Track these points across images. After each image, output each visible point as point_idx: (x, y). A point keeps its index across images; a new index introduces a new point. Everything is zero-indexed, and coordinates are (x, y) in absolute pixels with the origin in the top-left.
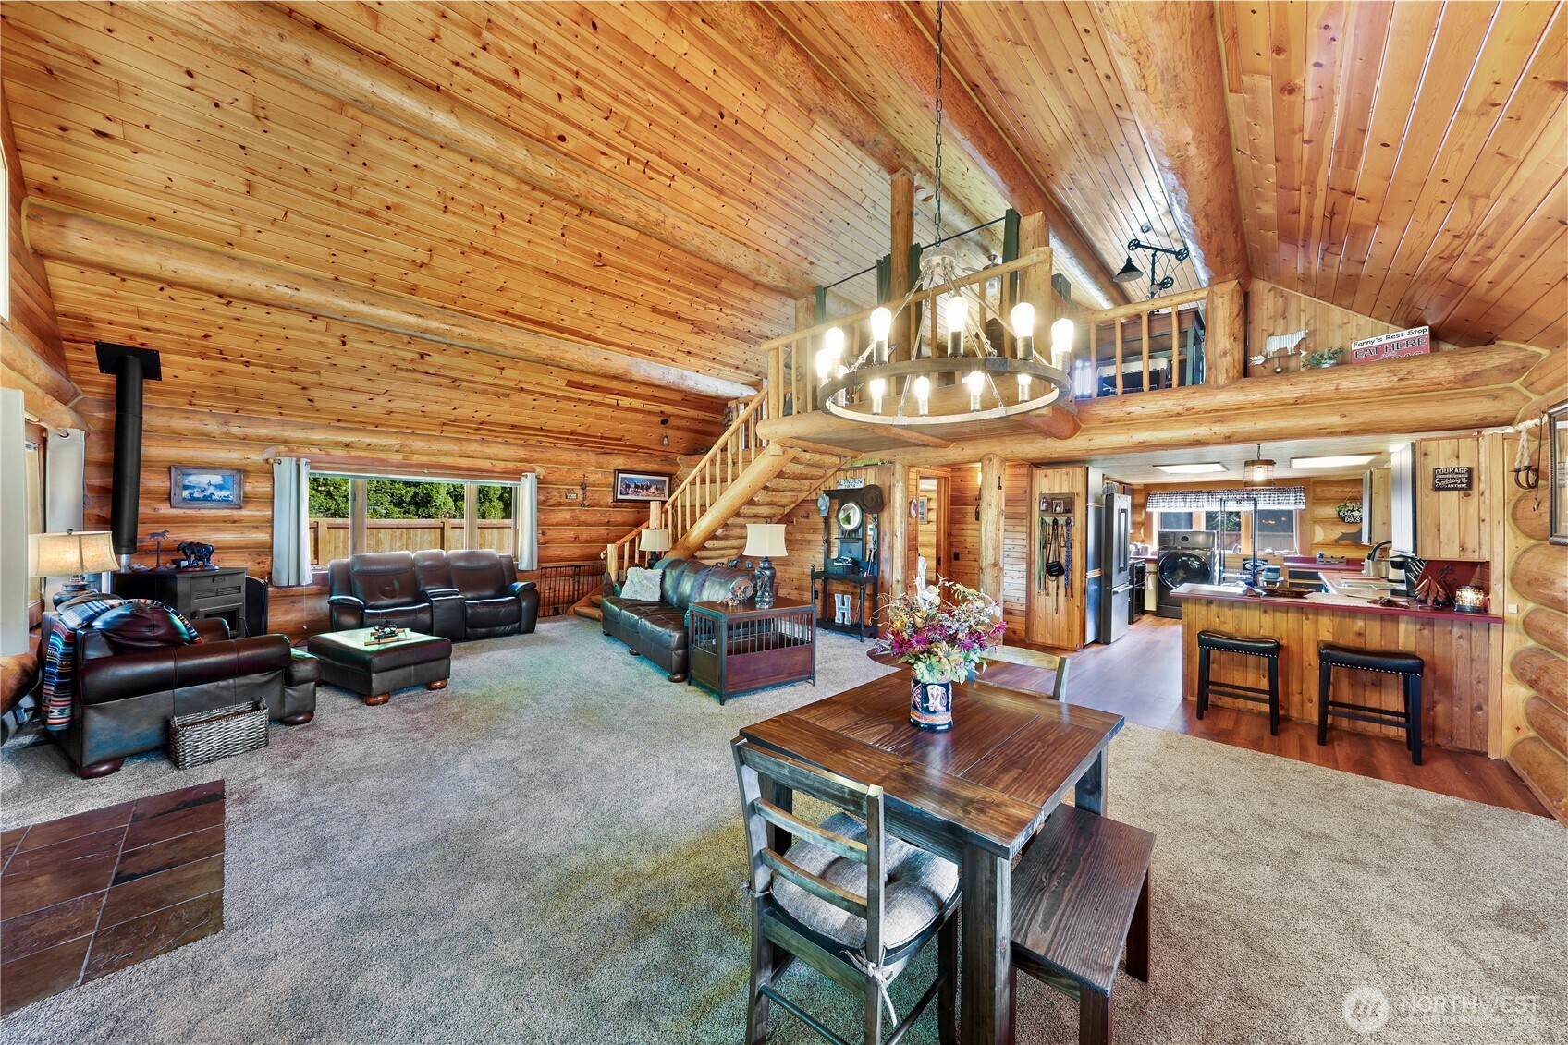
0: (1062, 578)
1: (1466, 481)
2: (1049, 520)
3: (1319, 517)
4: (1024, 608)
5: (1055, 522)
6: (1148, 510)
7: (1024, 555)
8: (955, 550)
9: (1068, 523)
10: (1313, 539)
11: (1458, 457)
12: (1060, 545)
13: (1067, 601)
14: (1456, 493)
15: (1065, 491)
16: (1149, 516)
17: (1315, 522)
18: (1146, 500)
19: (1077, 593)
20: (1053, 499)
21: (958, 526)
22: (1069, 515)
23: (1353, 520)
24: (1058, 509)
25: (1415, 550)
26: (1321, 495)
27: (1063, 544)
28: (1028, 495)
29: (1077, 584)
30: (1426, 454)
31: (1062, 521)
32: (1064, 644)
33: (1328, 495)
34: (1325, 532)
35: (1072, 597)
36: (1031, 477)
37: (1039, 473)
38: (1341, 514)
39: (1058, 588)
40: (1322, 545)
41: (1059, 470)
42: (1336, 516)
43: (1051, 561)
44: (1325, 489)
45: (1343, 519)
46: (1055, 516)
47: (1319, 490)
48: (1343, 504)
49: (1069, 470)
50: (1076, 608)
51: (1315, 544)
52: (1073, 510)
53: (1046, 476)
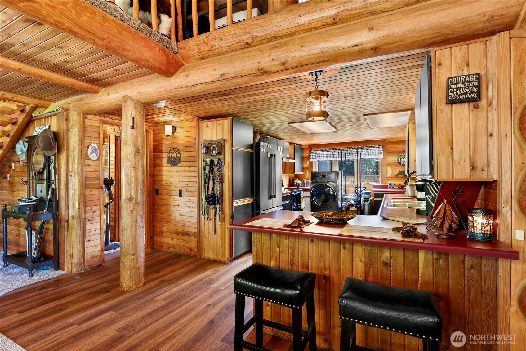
0: (218, 206)
1: (475, 89)
2: (208, 161)
3: (390, 162)
4: (196, 231)
5: (212, 162)
6: (311, 160)
7: (196, 190)
8: (156, 187)
9: (220, 162)
10: (387, 175)
11: (468, 65)
12: (215, 181)
13: (221, 224)
14: (466, 105)
15: (218, 138)
16: (311, 163)
17: (388, 165)
18: (310, 154)
19: (227, 218)
20: (211, 144)
21: (157, 168)
22: (220, 157)
24: (214, 152)
25: (432, 172)
26: (390, 149)
27: (217, 179)
28: (197, 142)
29: (227, 210)
30: (440, 64)
31: (216, 161)
32: (220, 258)
33: (393, 150)
34: (392, 171)
35: (224, 221)
36: (199, 128)
37: (204, 124)
38: (399, 160)
40: (391, 178)
41: (215, 122)
42: (397, 161)
43: (209, 194)
44: (392, 146)
45: (400, 163)
46: (212, 158)
47: (389, 146)
48: (400, 154)
49: (221, 122)
50: (227, 230)
51: (387, 178)
52: (223, 154)
53: (208, 127)
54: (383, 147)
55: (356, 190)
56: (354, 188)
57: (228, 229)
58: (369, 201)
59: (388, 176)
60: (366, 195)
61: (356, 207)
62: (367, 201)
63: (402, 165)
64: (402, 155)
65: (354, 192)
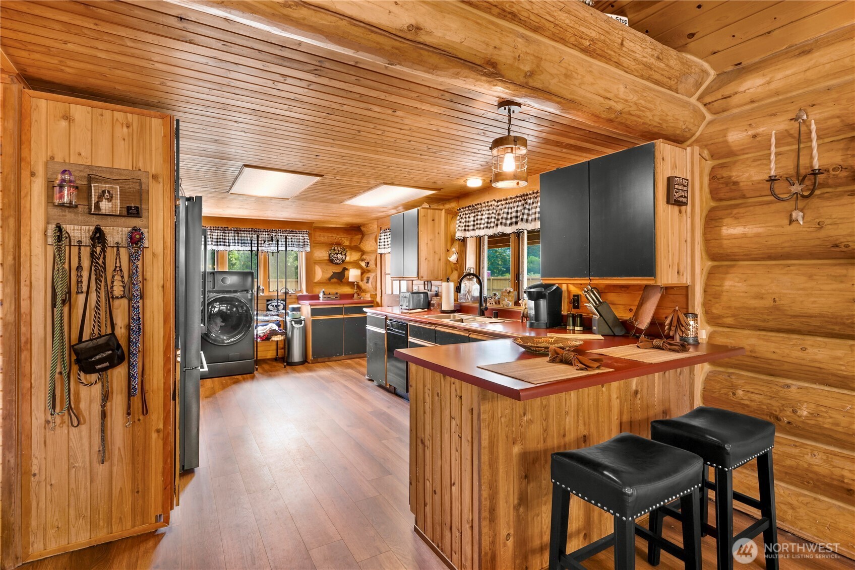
0: (119, 374)
1: (686, 194)
2: (79, 231)
3: (318, 258)
5: (98, 237)
9: (136, 239)
11: (676, 167)
12: (110, 297)
15: (123, 162)
17: (315, 263)
19: (156, 400)
22: (135, 222)
23: (338, 261)
26: (319, 239)
27: (118, 290)
29: (156, 380)
30: (663, 159)
31: (116, 233)
33: (323, 240)
34: (323, 272)
35: (145, 410)
37: (47, 104)
38: (331, 256)
39: (106, 397)
40: (320, 283)
41: (108, 113)
42: (327, 258)
43: (85, 337)
44: (321, 234)
45: (331, 261)
46: (95, 221)
47: (318, 234)
48: (333, 248)
49: (133, 118)
50: (154, 435)
51: (316, 283)
52: (144, 214)
53: (68, 118)
54: (310, 235)
55: (268, 305)
56: (265, 301)
57: (158, 431)
58: (303, 322)
59: (316, 281)
60: (294, 312)
61: (282, 335)
62: (299, 322)
63: (335, 264)
64: (336, 248)
65: (265, 308)
